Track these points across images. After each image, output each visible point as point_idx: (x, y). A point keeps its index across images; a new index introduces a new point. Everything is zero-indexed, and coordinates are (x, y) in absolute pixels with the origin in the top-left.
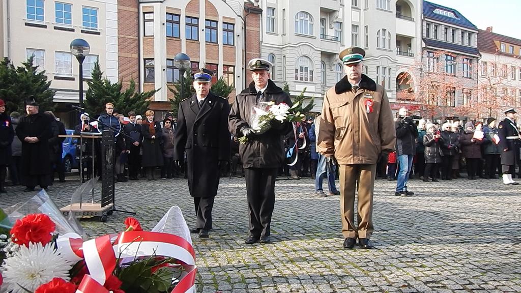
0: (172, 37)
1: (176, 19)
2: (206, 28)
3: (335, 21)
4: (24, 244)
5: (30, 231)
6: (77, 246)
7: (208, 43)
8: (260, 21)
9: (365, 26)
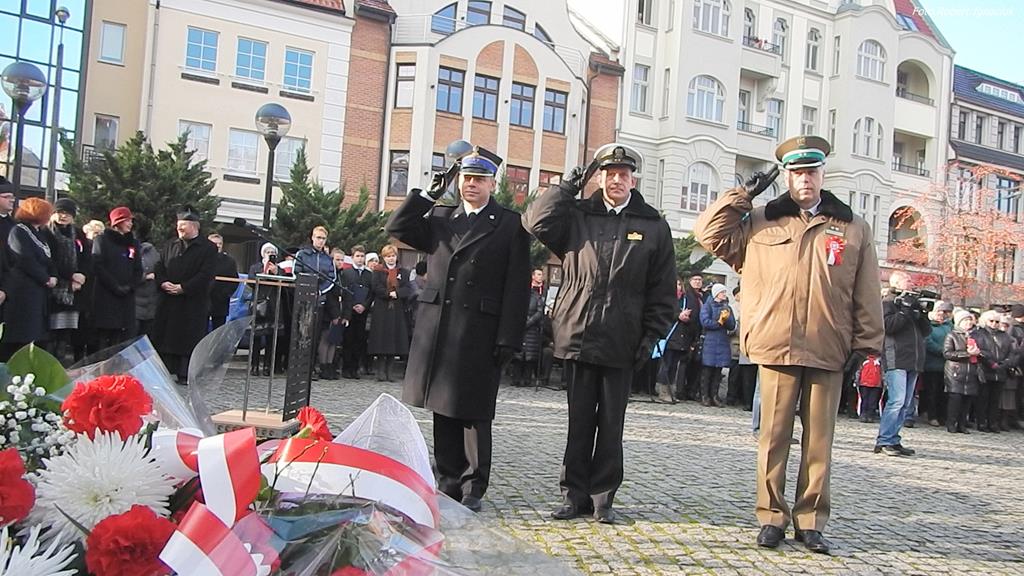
0: (448, 113)
1: (456, 77)
2: (512, 97)
3: (770, 96)
4: (85, 433)
5: (100, 406)
6: (190, 447)
7: (514, 128)
8: (619, 89)
9: (831, 111)
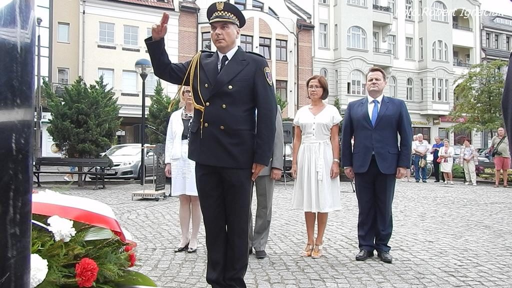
2: (260, 45)
3: (388, 34)
8: (313, 37)
9: (420, 39)
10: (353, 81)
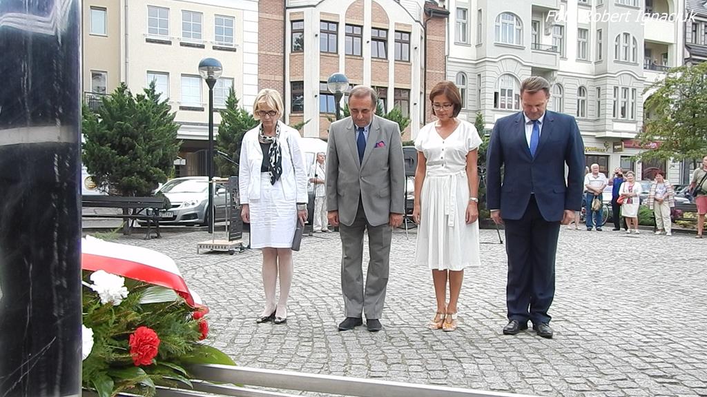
0: (328, 53)
1: (332, 27)
2: (373, 39)
7: (375, 60)
8: (446, 27)
9: (598, 30)
10: (502, 90)
